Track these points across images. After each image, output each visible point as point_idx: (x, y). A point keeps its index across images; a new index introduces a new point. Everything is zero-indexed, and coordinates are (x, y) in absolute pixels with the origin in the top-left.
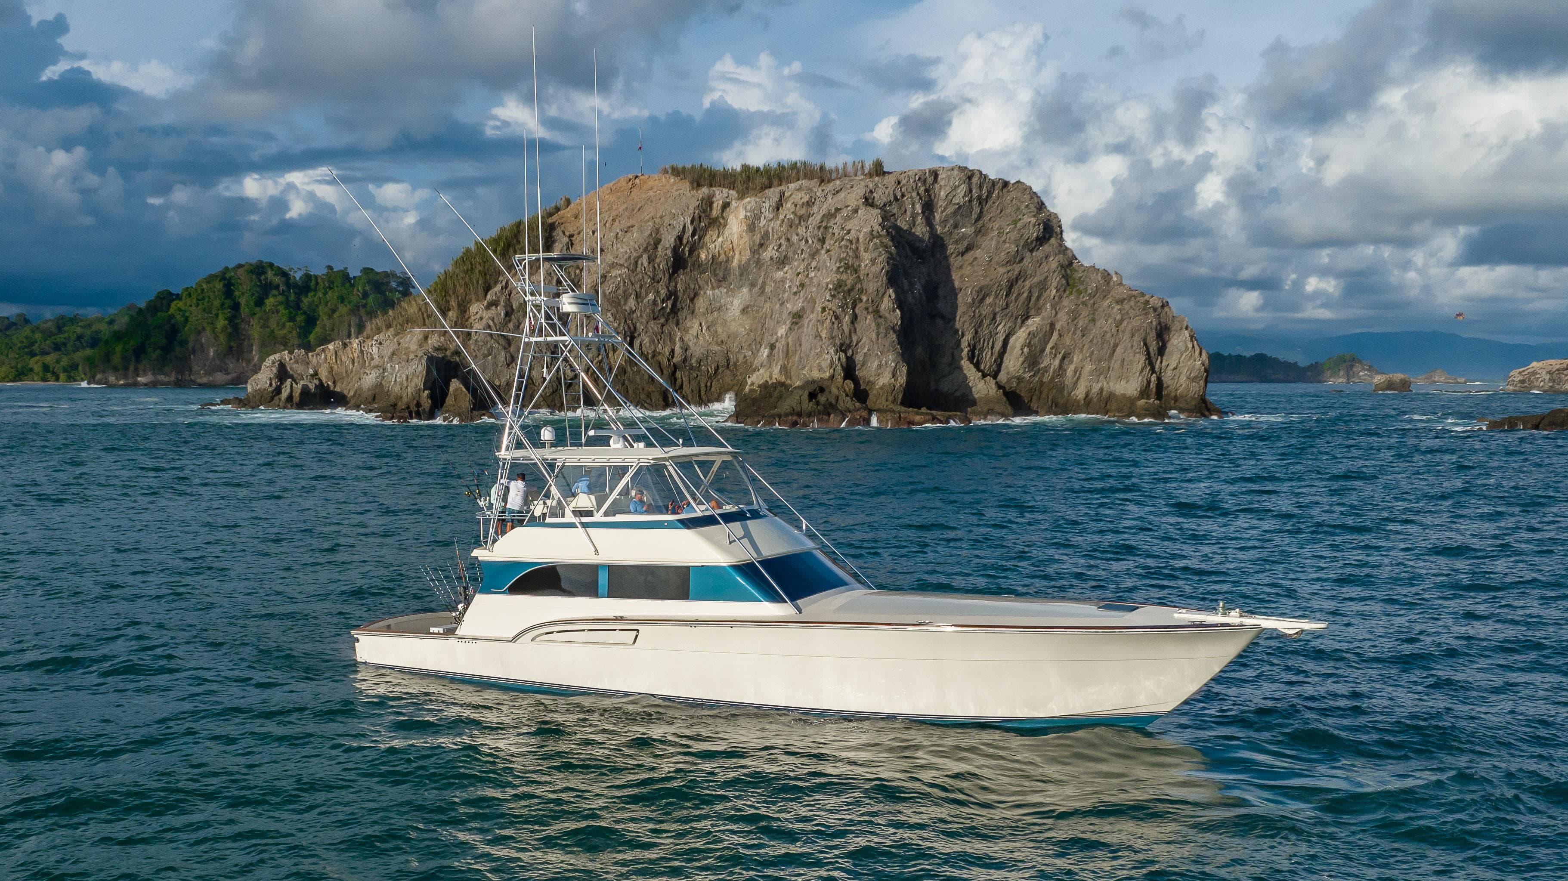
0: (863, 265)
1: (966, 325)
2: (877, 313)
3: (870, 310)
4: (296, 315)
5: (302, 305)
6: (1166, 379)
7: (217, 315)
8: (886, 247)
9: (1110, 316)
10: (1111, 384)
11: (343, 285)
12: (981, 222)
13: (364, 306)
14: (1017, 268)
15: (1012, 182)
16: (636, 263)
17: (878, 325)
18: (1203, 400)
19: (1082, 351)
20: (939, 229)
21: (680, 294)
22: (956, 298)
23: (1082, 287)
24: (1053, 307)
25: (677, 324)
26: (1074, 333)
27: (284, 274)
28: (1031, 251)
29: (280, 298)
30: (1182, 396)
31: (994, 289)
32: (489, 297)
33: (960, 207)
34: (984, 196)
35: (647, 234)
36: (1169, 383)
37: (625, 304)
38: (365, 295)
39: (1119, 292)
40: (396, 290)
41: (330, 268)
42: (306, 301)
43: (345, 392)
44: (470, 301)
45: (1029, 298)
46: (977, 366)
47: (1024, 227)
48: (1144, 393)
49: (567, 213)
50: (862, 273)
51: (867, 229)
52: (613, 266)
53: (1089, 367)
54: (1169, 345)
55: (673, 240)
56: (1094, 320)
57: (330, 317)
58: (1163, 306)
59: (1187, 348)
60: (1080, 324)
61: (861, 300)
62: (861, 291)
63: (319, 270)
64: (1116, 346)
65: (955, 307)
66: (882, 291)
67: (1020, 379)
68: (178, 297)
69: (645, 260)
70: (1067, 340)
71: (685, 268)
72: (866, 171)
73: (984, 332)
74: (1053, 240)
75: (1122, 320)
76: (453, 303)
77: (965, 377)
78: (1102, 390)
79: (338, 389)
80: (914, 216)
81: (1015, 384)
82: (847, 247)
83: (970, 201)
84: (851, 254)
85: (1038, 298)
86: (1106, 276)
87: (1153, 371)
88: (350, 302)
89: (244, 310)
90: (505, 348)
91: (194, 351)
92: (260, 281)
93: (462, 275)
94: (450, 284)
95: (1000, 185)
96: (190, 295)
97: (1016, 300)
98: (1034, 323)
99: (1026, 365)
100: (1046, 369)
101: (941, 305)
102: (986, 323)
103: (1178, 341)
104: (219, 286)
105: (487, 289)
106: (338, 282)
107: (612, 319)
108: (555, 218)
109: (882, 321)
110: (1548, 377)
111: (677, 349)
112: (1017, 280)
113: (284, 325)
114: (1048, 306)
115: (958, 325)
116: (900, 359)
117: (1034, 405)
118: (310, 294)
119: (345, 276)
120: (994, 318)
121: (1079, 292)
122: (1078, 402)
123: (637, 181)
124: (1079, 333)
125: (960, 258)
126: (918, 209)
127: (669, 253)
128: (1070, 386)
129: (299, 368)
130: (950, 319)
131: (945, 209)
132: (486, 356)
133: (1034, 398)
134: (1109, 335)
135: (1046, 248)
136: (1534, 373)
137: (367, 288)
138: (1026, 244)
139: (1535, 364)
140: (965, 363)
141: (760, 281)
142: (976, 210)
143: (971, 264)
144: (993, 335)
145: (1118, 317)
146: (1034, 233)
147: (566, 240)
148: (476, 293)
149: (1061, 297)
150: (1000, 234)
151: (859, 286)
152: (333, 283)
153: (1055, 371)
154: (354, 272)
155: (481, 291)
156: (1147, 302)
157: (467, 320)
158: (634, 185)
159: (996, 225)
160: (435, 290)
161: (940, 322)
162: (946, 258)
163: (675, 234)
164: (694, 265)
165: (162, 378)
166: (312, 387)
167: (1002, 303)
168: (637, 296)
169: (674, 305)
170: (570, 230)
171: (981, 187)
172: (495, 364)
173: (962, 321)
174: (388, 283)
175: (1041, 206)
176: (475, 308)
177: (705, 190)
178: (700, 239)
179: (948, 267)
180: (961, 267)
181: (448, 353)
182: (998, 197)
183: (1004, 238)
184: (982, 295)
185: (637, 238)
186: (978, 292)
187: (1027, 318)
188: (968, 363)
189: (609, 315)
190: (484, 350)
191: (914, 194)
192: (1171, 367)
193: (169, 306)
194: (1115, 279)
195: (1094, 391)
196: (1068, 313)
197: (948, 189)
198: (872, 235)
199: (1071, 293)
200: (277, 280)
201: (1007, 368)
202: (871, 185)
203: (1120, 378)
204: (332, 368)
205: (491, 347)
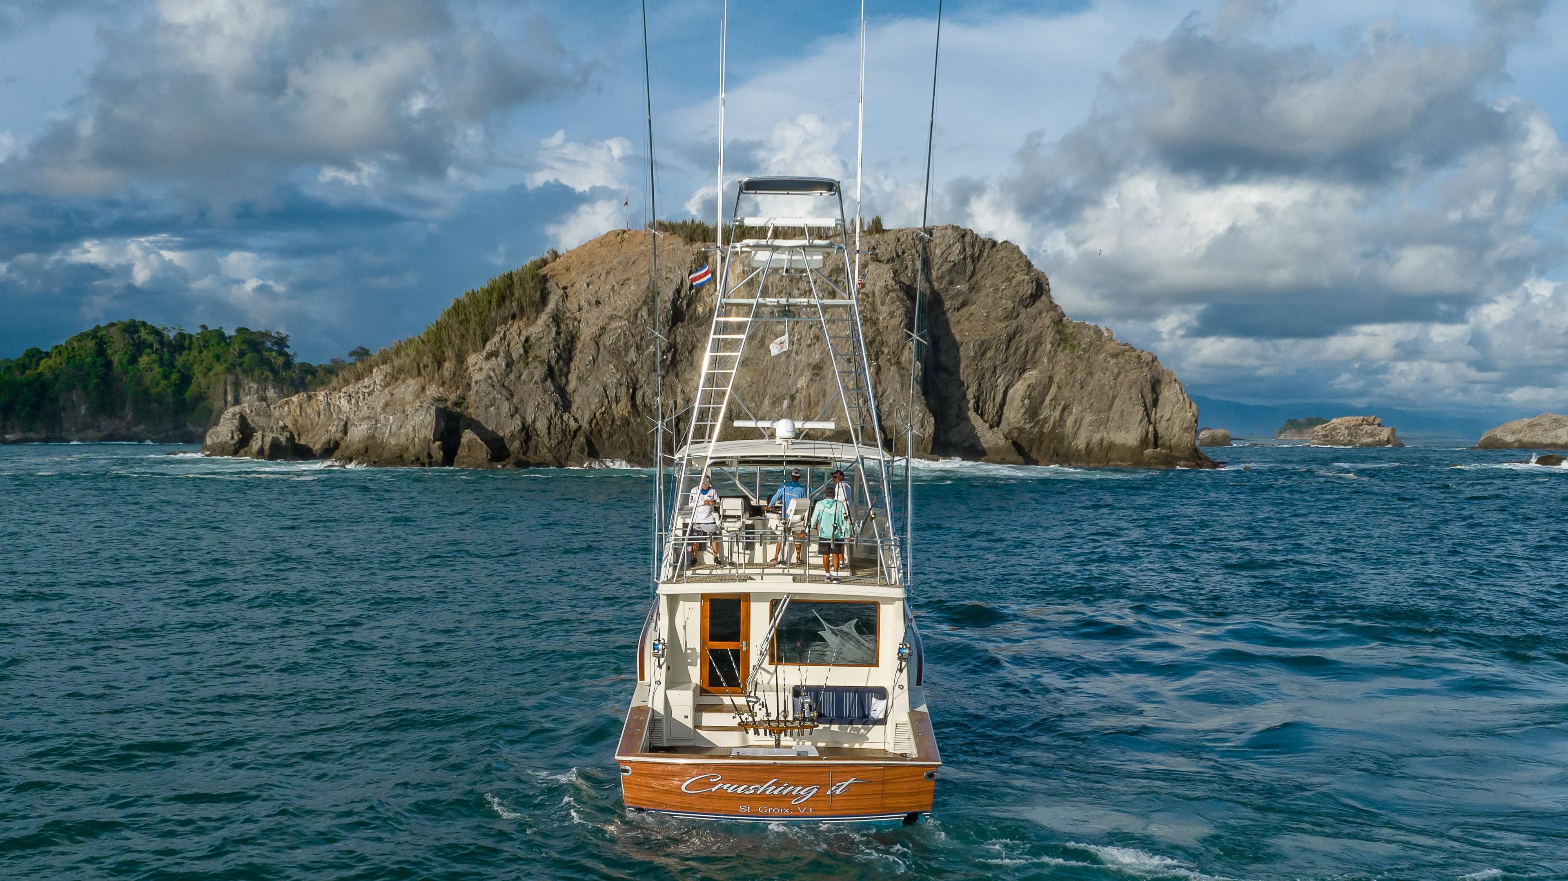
0: (881, 318)
1: (971, 377)
2: (898, 363)
3: (893, 361)
4: (171, 373)
5: (176, 363)
6: (1160, 430)
7: (89, 373)
8: (902, 300)
9: (1107, 369)
10: (1111, 435)
11: (219, 344)
12: (974, 279)
13: (241, 365)
14: (1014, 324)
15: (1000, 241)
16: (636, 315)
17: (902, 376)
18: (1196, 450)
19: (1080, 402)
20: (936, 285)
21: (679, 347)
22: (958, 352)
23: (1075, 342)
24: (1050, 361)
25: (677, 376)
26: (1073, 386)
27: (157, 333)
28: (1026, 307)
29: (154, 356)
30: (1177, 446)
31: (995, 343)
32: (489, 347)
33: (955, 265)
34: (977, 255)
35: (644, 287)
36: (1164, 433)
37: (626, 356)
38: (242, 354)
39: (1110, 347)
40: (270, 350)
41: (204, 327)
42: (180, 360)
43: (311, 445)
44: (467, 351)
45: (1026, 352)
46: (982, 415)
47: (1019, 284)
48: (1144, 443)
49: (558, 265)
50: (881, 326)
51: (881, 284)
52: (612, 318)
53: (1088, 418)
54: (1160, 397)
55: (671, 293)
56: (1091, 374)
57: (205, 375)
58: (1153, 361)
59: (1179, 400)
60: (1079, 377)
61: (883, 353)
62: (882, 343)
63: (194, 330)
64: (1114, 397)
65: (958, 361)
66: (902, 343)
67: (1021, 430)
68: (48, 355)
69: (644, 313)
70: (1066, 393)
71: (682, 321)
72: (866, 229)
73: (986, 385)
74: (1044, 297)
75: (1119, 374)
76: (449, 353)
77: (973, 428)
78: (1102, 440)
79: (302, 442)
80: (915, 272)
81: (1016, 435)
82: (863, 300)
83: (965, 259)
84: (868, 307)
85: (1035, 351)
86: (1098, 332)
87: (1149, 420)
88: (226, 361)
89: (117, 367)
90: (508, 399)
91: (64, 409)
92: (133, 339)
93: (456, 326)
94: (444, 335)
95: (990, 244)
96: (60, 353)
97: (1015, 353)
98: (1031, 376)
99: (1027, 416)
100: (1046, 421)
101: (943, 359)
102: (988, 375)
103: (1168, 393)
104: (91, 344)
105: (485, 340)
106: (213, 341)
107: (614, 371)
108: (545, 270)
109: (904, 372)
110: (1346, 432)
111: (679, 400)
112: (1015, 334)
113: (158, 383)
114: (1045, 360)
115: (962, 378)
116: (926, 409)
117: (1034, 455)
118: (185, 353)
119: (220, 335)
120: (995, 371)
121: (1073, 347)
122: (1080, 451)
123: (626, 235)
124: (1077, 385)
125: (956, 313)
126: (919, 265)
127: (669, 305)
128: (1071, 436)
129: (261, 421)
130: (953, 372)
131: (941, 265)
132: (487, 407)
133: (1034, 449)
134: (1107, 388)
135: (1039, 304)
136: (1335, 428)
137: (244, 347)
138: (1022, 301)
139: (1334, 420)
140: (972, 414)
141: (760, 334)
142: (970, 268)
143: (968, 319)
144: (994, 387)
145: (1116, 371)
146: (1028, 290)
147: (561, 292)
148: (474, 344)
149: (1055, 351)
150: (996, 290)
151: (879, 338)
152: (208, 342)
153: (1055, 423)
154: (230, 332)
155: (479, 343)
156: (1139, 357)
157: (465, 371)
158: (623, 240)
159: (988, 283)
160: (429, 341)
161: (944, 376)
162: (944, 313)
163: (674, 287)
164: (691, 318)
165: (31, 435)
166: (283, 439)
167: (1002, 356)
168: (638, 348)
169: (674, 357)
170: (562, 284)
171: (973, 246)
172: (499, 415)
173: (966, 372)
174: (263, 342)
175: (1029, 265)
176: (472, 359)
177: (699, 244)
178: (697, 292)
179: (947, 322)
180: (958, 322)
181: (449, 404)
182: (989, 256)
183: (999, 295)
184: (983, 348)
185: (634, 291)
186: (980, 346)
187: (1024, 371)
188: (974, 414)
189: (611, 366)
190: (486, 401)
191: (914, 251)
192: (1165, 418)
193: (38, 365)
194: (1106, 334)
195: (1094, 441)
196: (1065, 366)
197: (943, 247)
198: (887, 290)
199: (1065, 348)
200: (151, 338)
201: (1007, 419)
202: (873, 242)
203: (1119, 429)
204: (296, 421)
205: (494, 398)
